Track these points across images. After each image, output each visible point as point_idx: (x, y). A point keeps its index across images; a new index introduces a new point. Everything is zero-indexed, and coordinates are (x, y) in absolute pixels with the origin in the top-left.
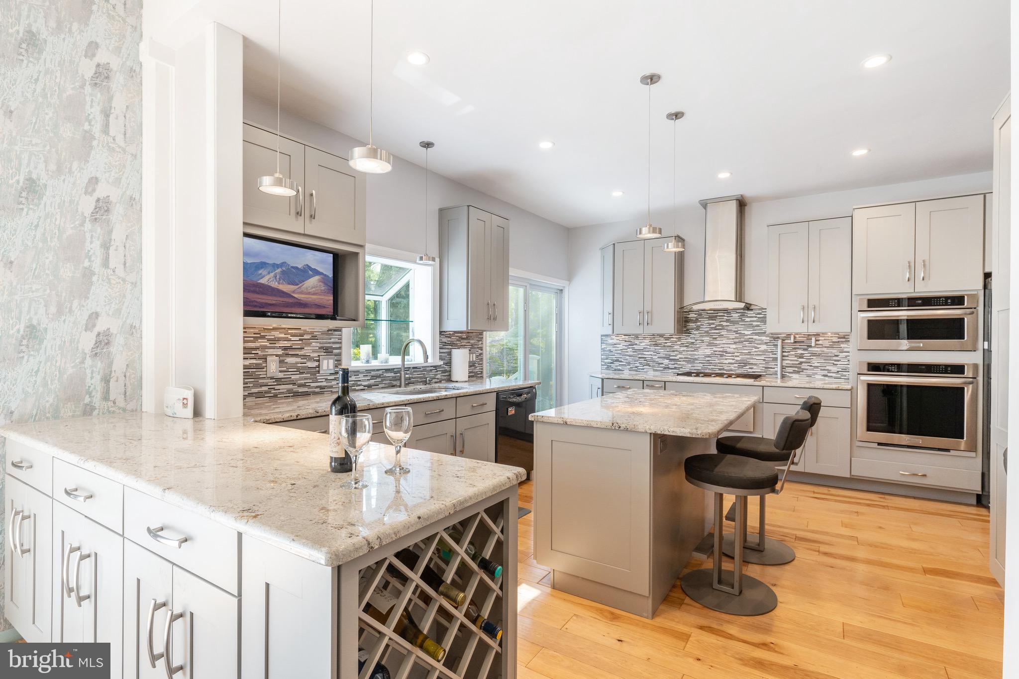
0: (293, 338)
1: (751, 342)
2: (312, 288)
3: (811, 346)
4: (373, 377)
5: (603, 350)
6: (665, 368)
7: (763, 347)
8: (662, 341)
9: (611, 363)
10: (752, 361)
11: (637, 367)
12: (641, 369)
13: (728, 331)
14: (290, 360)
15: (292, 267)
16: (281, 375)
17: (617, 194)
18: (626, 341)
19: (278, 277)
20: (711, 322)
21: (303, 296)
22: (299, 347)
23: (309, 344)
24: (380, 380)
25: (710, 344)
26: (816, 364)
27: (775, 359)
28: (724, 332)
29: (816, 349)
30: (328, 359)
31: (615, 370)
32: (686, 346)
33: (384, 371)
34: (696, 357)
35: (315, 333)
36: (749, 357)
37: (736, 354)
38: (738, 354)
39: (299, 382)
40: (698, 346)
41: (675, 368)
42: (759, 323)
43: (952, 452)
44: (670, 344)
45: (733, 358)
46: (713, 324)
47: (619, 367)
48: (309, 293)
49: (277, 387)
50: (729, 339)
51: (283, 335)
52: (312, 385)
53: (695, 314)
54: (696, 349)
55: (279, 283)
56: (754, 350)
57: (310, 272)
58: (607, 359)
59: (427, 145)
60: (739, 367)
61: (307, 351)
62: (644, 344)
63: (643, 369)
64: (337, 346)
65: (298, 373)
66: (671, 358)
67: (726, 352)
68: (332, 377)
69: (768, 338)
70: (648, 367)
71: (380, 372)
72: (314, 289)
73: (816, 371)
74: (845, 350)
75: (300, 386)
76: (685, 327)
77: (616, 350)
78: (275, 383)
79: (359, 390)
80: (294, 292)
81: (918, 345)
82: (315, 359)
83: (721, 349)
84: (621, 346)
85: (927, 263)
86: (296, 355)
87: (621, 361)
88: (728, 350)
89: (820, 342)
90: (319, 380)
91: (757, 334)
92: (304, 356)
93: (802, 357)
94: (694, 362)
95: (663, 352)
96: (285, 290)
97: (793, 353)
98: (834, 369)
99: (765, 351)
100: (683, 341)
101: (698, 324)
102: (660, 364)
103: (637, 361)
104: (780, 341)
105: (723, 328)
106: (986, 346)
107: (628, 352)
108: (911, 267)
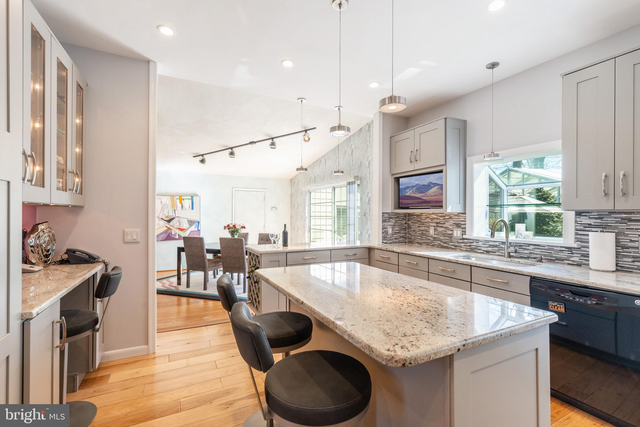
0: (441, 218)
2: (433, 193)
14: (440, 229)
15: (422, 185)
16: (436, 236)
21: (428, 198)
22: (443, 223)
23: (448, 222)
30: (457, 230)
35: (451, 216)
39: (443, 241)
48: (431, 196)
49: (434, 241)
51: (436, 217)
52: (450, 243)
55: (415, 194)
57: (432, 185)
59: (493, 65)
61: (447, 225)
64: (464, 223)
65: (443, 236)
68: (461, 241)
72: (434, 194)
75: (444, 243)
78: (433, 240)
79: (479, 253)
80: (422, 197)
82: (451, 229)
86: (442, 227)
90: (453, 242)
92: (446, 228)
96: (418, 196)
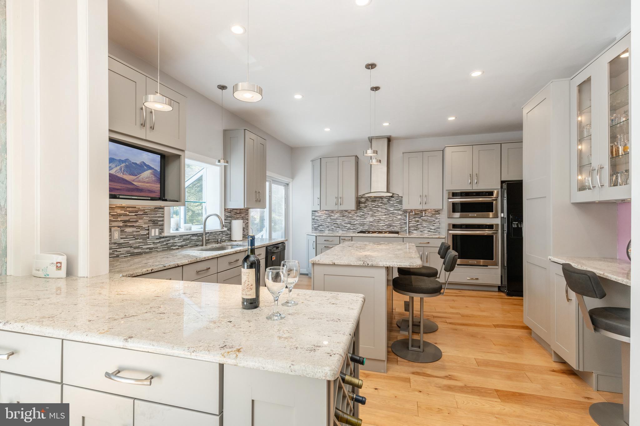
0: (130, 214)
1: (393, 214)
2: (147, 178)
3: (422, 216)
4: (184, 240)
5: (313, 219)
6: (348, 229)
7: (399, 217)
8: (347, 214)
9: (318, 227)
10: (394, 224)
11: (332, 229)
12: (335, 230)
13: (382, 208)
14: (129, 230)
15: (133, 163)
16: (122, 241)
17: (327, 130)
18: (326, 214)
19: (123, 169)
20: (373, 203)
21: (140, 184)
22: (135, 220)
23: (141, 219)
24: (189, 242)
25: (372, 216)
26: (425, 226)
27: (406, 223)
28: (379, 209)
29: (425, 218)
30: (155, 228)
31: (320, 231)
32: (360, 217)
33: (191, 235)
34: (365, 222)
35: (146, 210)
36: (392, 222)
37: (386, 221)
38: (387, 221)
39: (134, 245)
40: (366, 216)
41: (354, 229)
42: (397, 204)
43: (489, 267)
44: (351, 216)
45: (384, 223)
46: (374, 204)
47: (322, 229)
48: (144, 182)
49: (118, 250)
50: (382, 212)
51: (123, 212)
52: (144, 247)
53: (365, 199)
54: (365, 218)
55: (123, 174)
56: (395, 218)
57: (145, 167)
58: (315, 224)
59: (223, 88)
60: (387, 228)
61: (140, 223)
62: (336, 216)
63: (336, 230)
64: (161, 219)
65: (134, 239)
66: (352, 223)
67: (381, 220)
68: (158, 241)
69: (402, 212)
70: (339, 229)
71: (189, 236)
72: (147, 179)
73: (425, 229)
74: (438, 218)
75: (135, 248)
76: (359, 206)
77: (321, 219)
78: (118, 247)
79: (175, 249)
80: (133, 181)
81: (474, 215)
82: (146, 228)
83: (378, 218)
84: (324, 217)
85: (478, 175)
86: (133, 226)
87: (324, 226)
88: (382, 219)
89: (427, 214)
90: (148, 244)
91: (396, 210)
92: (139, 227)
93: (418, 222)
94: (364, 226)
95: (347, 220)
96: (127, 179)
97: (414, 220)
98: (433, 228)
99: (400, 219)
100: (358, 214)
101: (366, 204)
102: (345, 227)
103: (333, 225)
104: (408, 213)
105: (379, 207)
106: (502, 216)
107: (327, 220)
108: (471, 176)
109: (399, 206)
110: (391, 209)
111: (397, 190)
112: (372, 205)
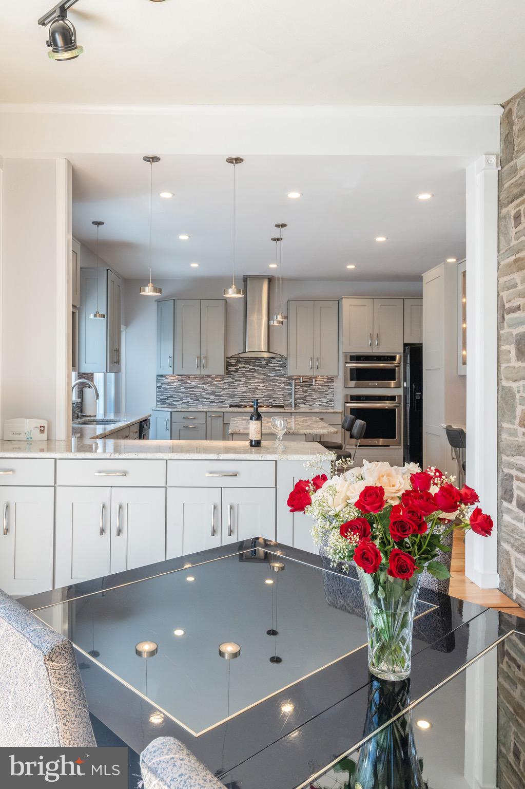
1: (274, 382)
3: (312, 385)
5: (159, 388)
6: (211, 402)
7: (283, 385)
8: (209, 380)
9: (165, 399)
10: (275, 396)
11: (188, 402)
12: (192, 404)
13: (259, 373)
18: (179, 380)
20: (247, 366)
25: (246, 383)
26: (315, 397)
27: (291, 394)
28: (256, 374)
29: (314, 387)
31: (170, 405)
32: (229, 385)
34: (236, 393)
36: (273, 392)
37: (264, 391)
38: (265, 391)
40: (237, 384)
41: (220, 402)
42: (279, 368)
43: (391, 447)
44: (216, 383)
45: (262, 393)
46: (248, 368)
47: (173, 403)
50: (259, 379)
53: (235, 360)
54: (236, 387)
56: (276, 387)
58: (162, 395)
60: (266, 400)
62: (194, 383)
63: (194, 403)
66: (216, 394)
69: (285, 379)
70: (197, 402)
73: (315, 401)
74: (331, 387)
76: (228, 370)
77: (170, 388)
81: (374, 384)
83: (254, 387)
84: (175, 384)
85: (380, 335)
87: (175, 398)
88: (259, 388)
89: (317, 382)
91: (278, 376)
93: (307, 393)
94: (234, 397)
95: (210, 390)
97: (301, 389)
98: (325, 400)
99: (284, 388)
100: (226, 381)
101: (237, 367)
102: (207, 399)
103: (188, 397)
104: (294, 381)
105: (255, 371)
106: (405, 386)
107: (180, 389)
108: (372, 337)
109: (282, 371)
110: (271, 375)
111: (280, 348)
112: (246, 368)
